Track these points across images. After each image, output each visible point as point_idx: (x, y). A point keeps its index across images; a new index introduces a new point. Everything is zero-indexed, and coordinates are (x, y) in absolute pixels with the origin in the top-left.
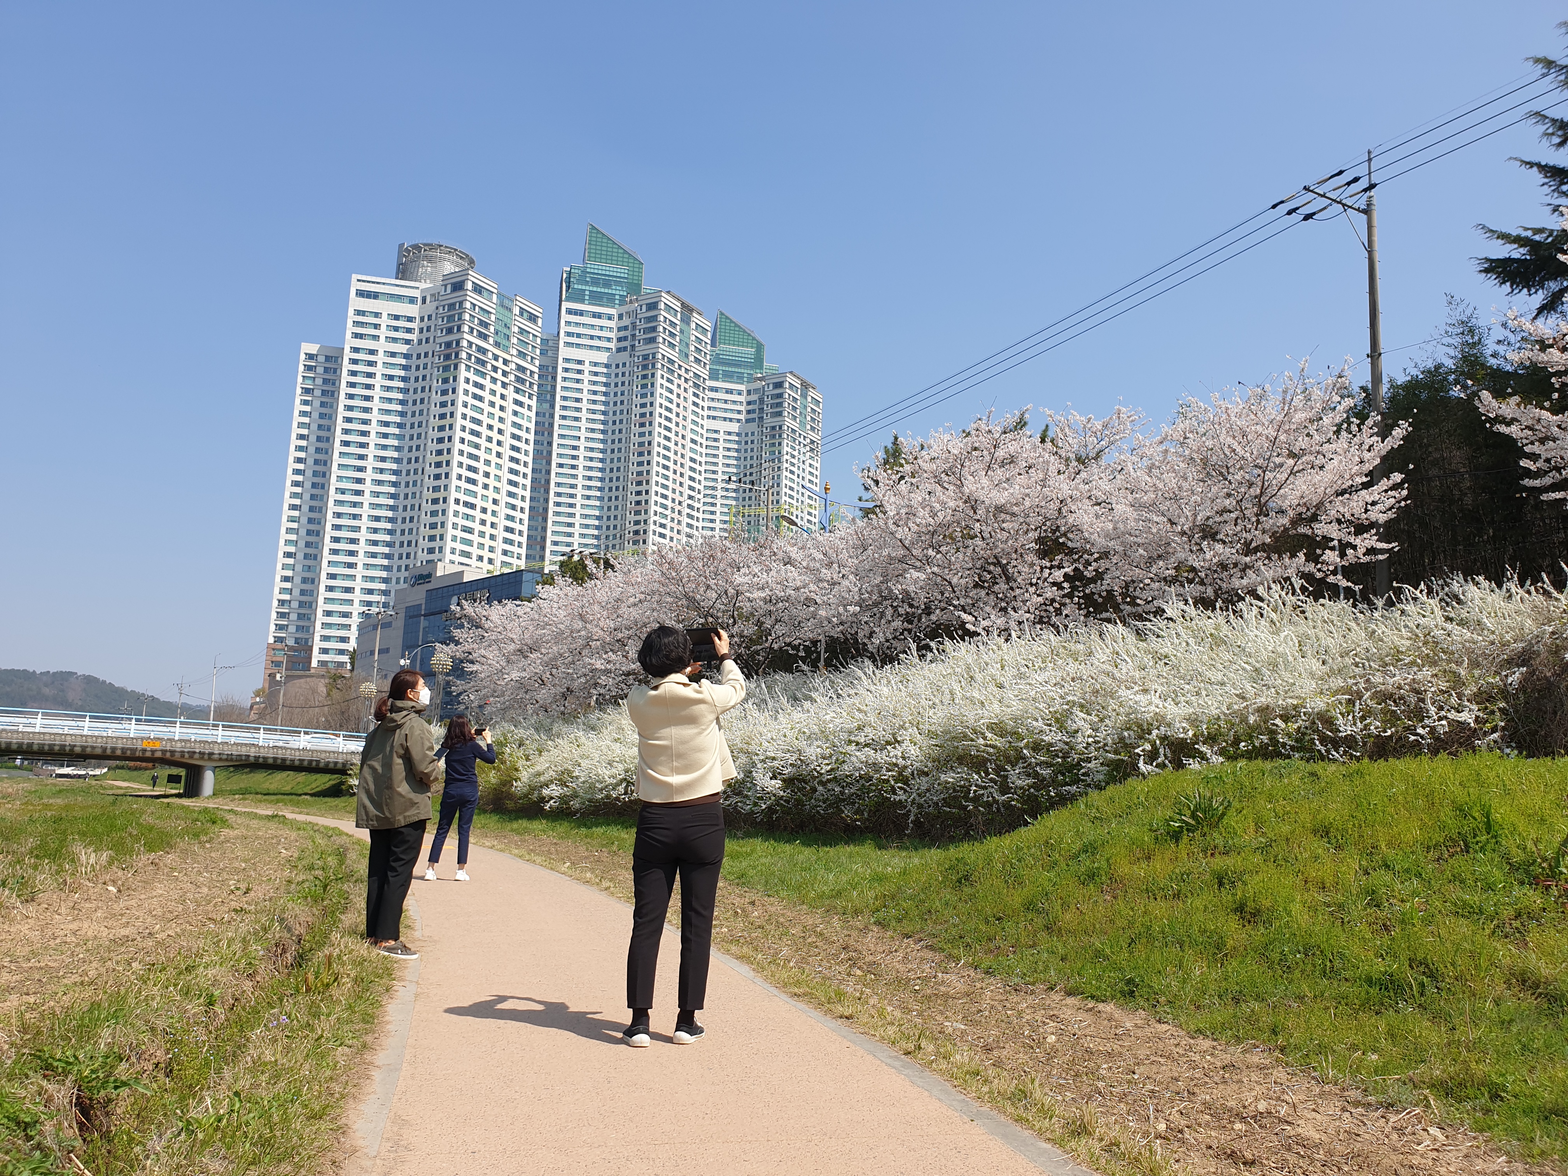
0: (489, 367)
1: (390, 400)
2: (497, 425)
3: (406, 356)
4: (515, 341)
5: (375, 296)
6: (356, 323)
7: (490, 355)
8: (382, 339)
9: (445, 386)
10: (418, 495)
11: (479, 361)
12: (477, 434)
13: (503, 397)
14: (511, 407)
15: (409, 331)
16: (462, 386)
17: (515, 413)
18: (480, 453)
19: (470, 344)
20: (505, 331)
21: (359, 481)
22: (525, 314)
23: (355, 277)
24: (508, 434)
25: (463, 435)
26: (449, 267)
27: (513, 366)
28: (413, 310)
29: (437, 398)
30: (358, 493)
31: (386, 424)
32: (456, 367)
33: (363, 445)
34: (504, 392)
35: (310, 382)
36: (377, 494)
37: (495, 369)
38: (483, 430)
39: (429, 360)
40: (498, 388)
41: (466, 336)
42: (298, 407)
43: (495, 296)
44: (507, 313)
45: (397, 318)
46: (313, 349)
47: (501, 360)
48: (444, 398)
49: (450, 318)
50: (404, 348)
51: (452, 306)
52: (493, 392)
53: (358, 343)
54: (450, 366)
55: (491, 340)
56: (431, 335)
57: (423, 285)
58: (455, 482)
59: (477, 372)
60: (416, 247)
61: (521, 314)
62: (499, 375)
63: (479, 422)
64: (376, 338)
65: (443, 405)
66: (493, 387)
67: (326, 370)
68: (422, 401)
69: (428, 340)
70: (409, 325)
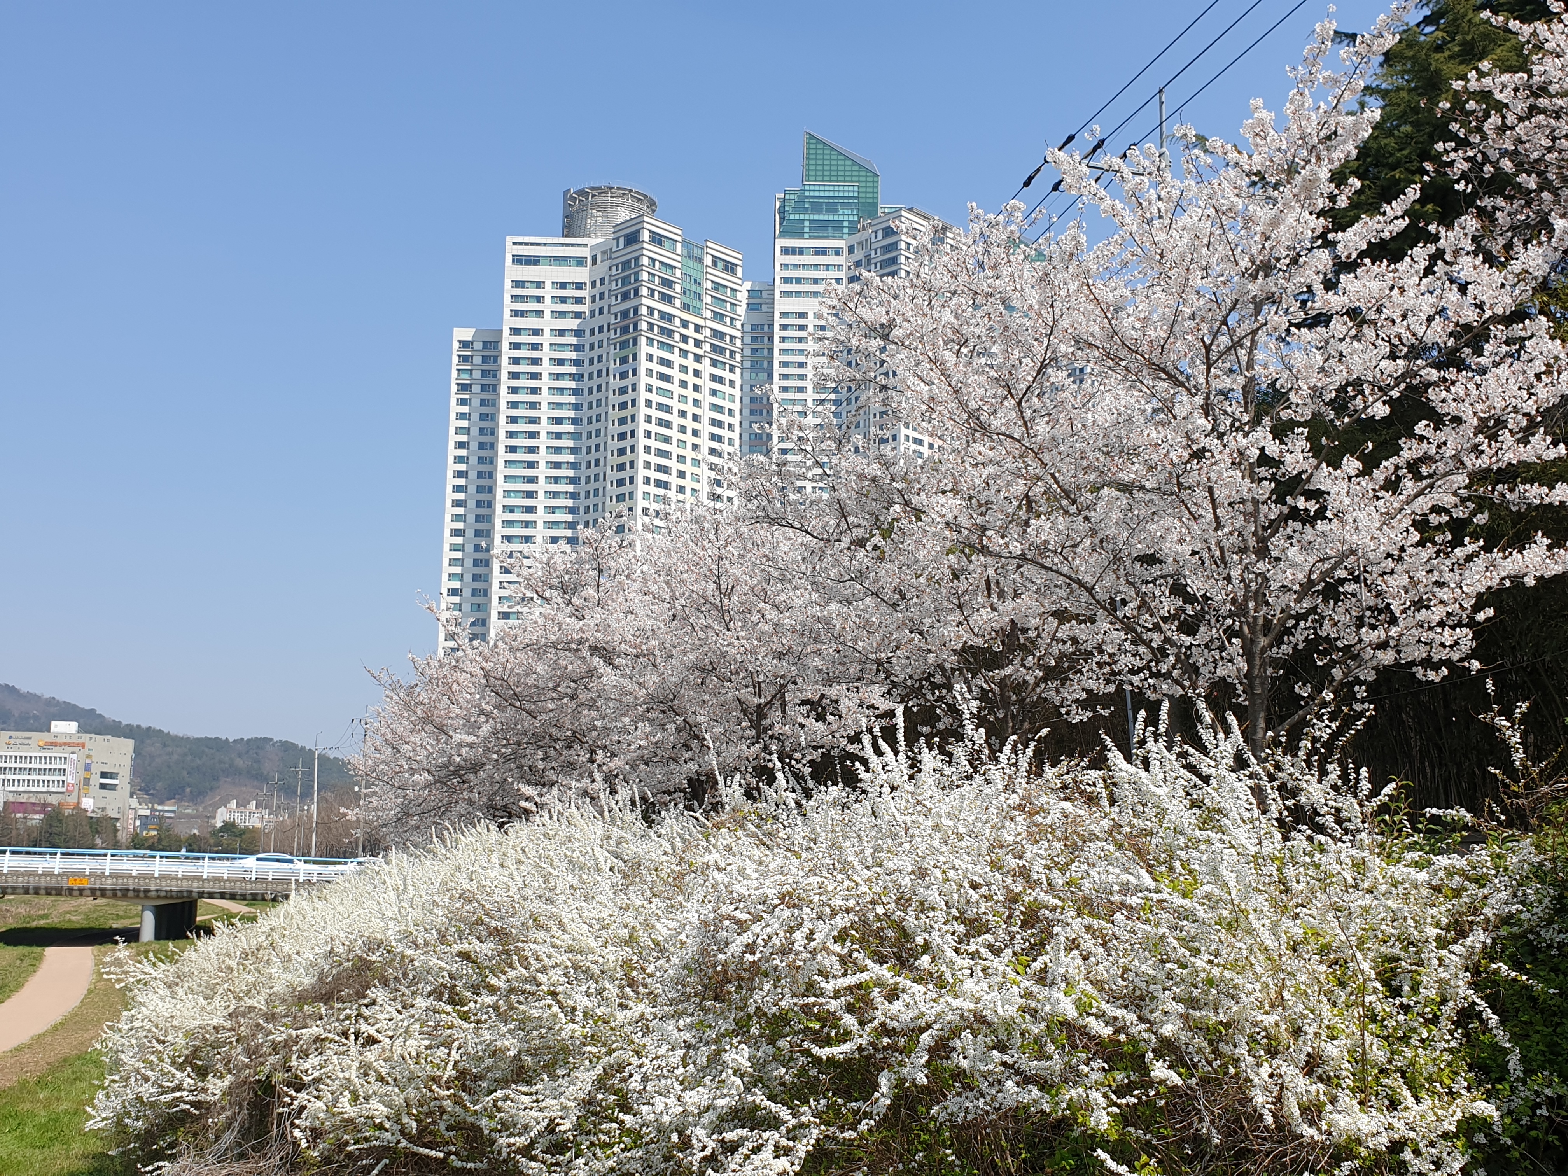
0: (677, 337)
1: (561, 391)
2: (690, 409)
3: (578, 333)
4: (708, 299)
5: (534, 261)
6: (515, 298)
7: (677, 322)
8: (547, 314)
9: (624, 367)
10: (600, 508)
12: (667, 424)
13: (697, 373)
14: (707, 384)
15: (579, 300)
16: (644, 365)
17: (714, 393)
18: (673, 448)
19: (651, 310)
20: (696, 288)
21: (531, 495)
22: (720, 264)
23: (510, 239)
24: (705, 420)
25: (649, 427)
26: (623, 214)
27: (708, 332)
28: (582, 274)
29: (616, 383)
30: (530, 510)
31: (559, 421)
32: (635, 341)
33: (532, 450)
34: (698, 366)
35: (466, 376)
36: (552, 510)
37: (685, 339)
38: (674, 419)
39: (604, 336)
40: (690, 363)
41: (645, 301)
42: (455, 408)
43: (679, 245)
44: (695, 265)
45: (563, 285)
46: (467, 334)
47: (691, 326)
48: (624, 383)
49: (626, 280)
50: (573, 324)
51: (626, 265)
52: (684, 369)
53: (519, 323)
54: (628, 341)
55: (678, 303)
56: (604, 303)
57: (592, 242)
58: (642, 488)
59: (662, 345)
60: (582, 193)
61: (715, 264)
62: (690, 346)
63: (667, 409)
64: (539, 313)
65: (623, 391)
66: (684, 362)
67: (485, 359)
68: (599, 388)
69: (601, 312)
70: (578, 293)
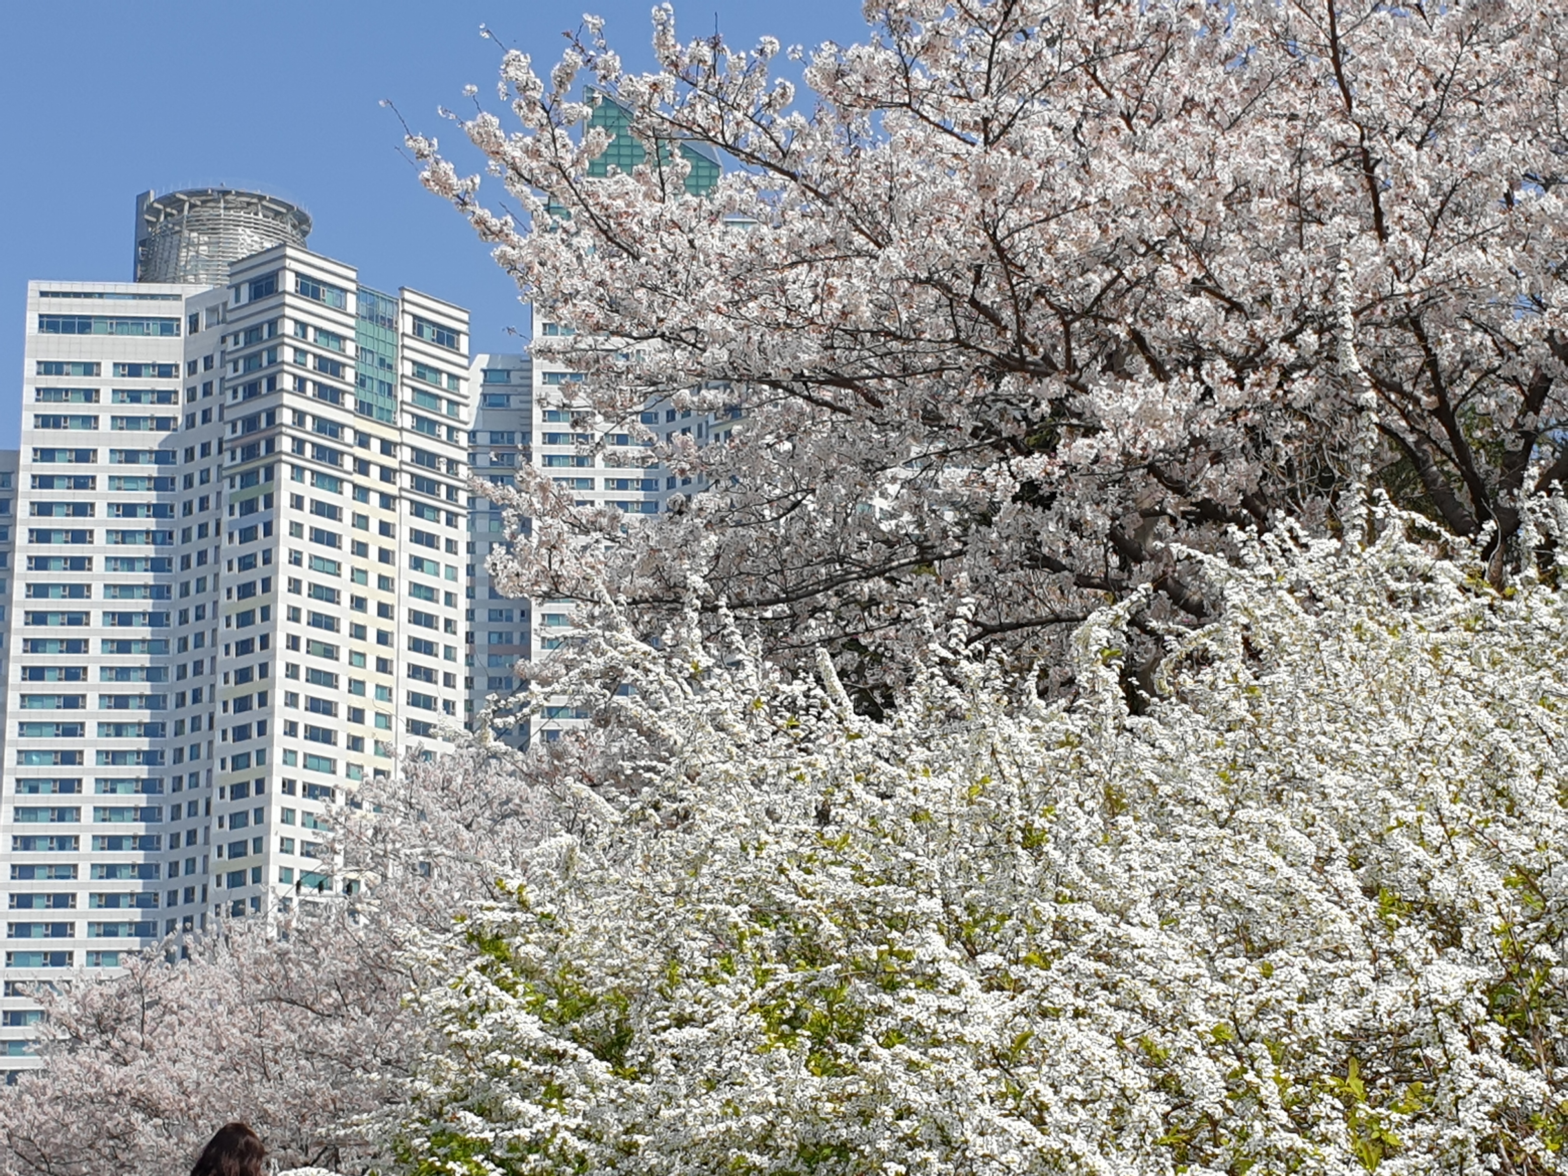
0: (348, 463)
1: (129, 563)
2: (373, 595)
3: (162, 457)
4: (406, 395)
5: (83, 325)
7: (349, 436)
8: (105, 422)
9: (249, 520)
10: (202, 781)
11: (321, 453)
12: (329, 623)
13: (385, 529)
14: (406, 550)
15: (164, 397)
16: (286, 515)
17: (417, 563)
18: (340, 667)
19: (299, 416)
20: (383, 375)
21: (70, 758)
22: (427, 331)
23: (34, 287)
24: (402, 615)
25: (294, 629)
26: (249, 242)
27: (406, 454)
28: (171, 350)
29: (232, 548)
30: (69, 786)
31: (125, 619)
32: (270, 473)
33: (74, 674)
34: (387, 516)
36: (109, 785)
37: (362, 466)
38: (343, 612)
39: (211, 462)
40: (373, 509)
41: (287, 399)
43: (351, 300)
44: (382, 332)
45: (135, 370)
47: (375, 444)
48: (248, 548)
49: (252, 362)
50: (152, 439)
51: (253, 334)
52: (361, 521)
53: (52, 438)
54: (256, 472)
55: (349, 402)
56: (213, 403)
57: (190, 290)
58: (280, 742)
59: (320, 479)
60: (171, 201)
61: (418, 331)
62: (373, 480)
63: (330, 595)
64: (89, 422)
65: (247, 563)
66: (361, 508)
68: (202, 557)
69: (206, 416)
70: (163, 384)
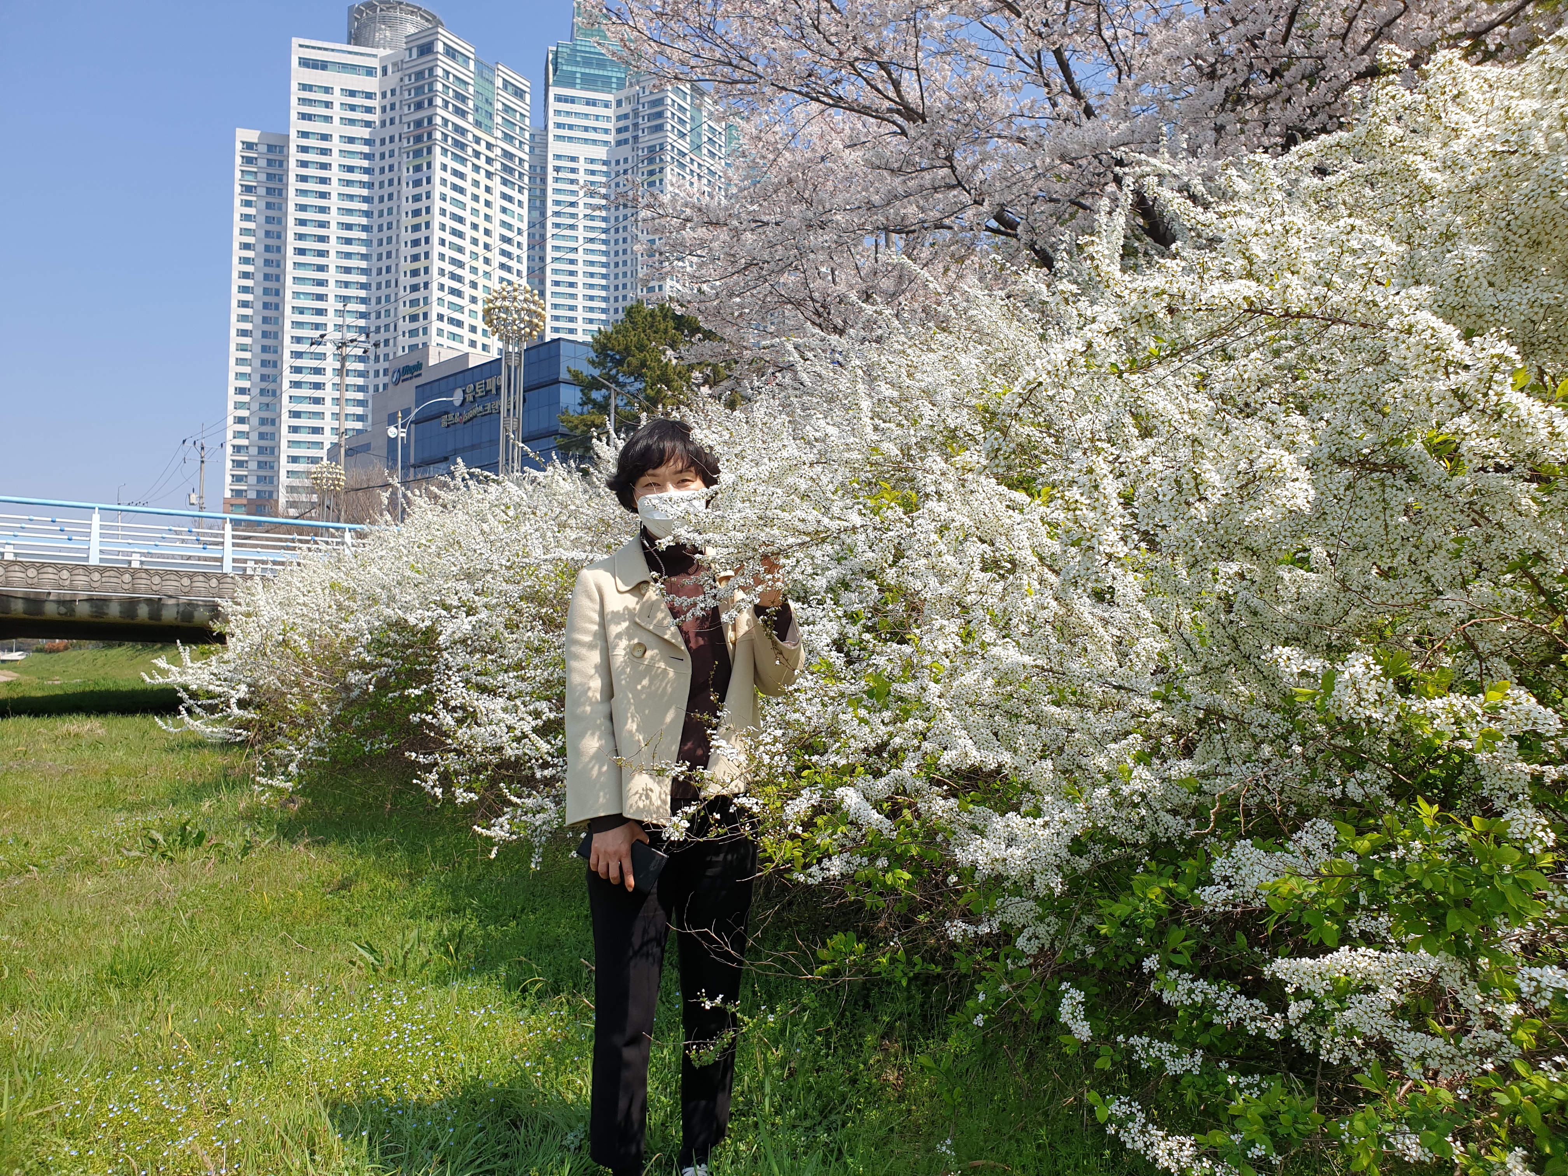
0: (470, 151)
1: (351, 197)
2: (483, 224)
3: (368, 142)
4: (498, 120)
5: (323, 66)
6: (303, 101)
7: (470, 136)
8: (336, 120)
9: (418, 176)
10: (393, 313)
11: (456, 143)
12: (460, 235)
13: (488, 189)
14: (498, 202)
15: (369, 110)
16: (438, 174)
17: (504, 210)
18: (465, 258)
19: (446, 121)
20: (487, 107)
21: (320, 297)
22: (510, 88)
23: (295, 42)
24: (496, 236)
25: (443, 235)
26: (408, 28)
27: (499, 152)
28: (372, 84)
29: (408, 191)
30: (320, 312)
31: (349, 226)
32: (429, 151)
33: (322, 253)
34: (489, 183)
35: (250, 178)
37: (477, 154)
38: (467, 230)
39: (396, 146)
40: (481, 177)
41: (439, 112)
42: (239, 210)
43: (472, 63)
44: (487, 85)
45: (352, 93)
46: (253, 136)
47: (483, 143)
48: (417, 191)
49: (419, 90)
50: (363, 132)
51: (420, 74)
52: (476, 184)
53: (307, 126)
54: (421, 150)
55: (470, 118)
56: (396, 114)
57: (382, 52)
58: (436, 294)
59: (456, 157)
61: (505, 87)
62: (482, 162)
63: (460, 220)
64: (328, 119)
65: (417, 198)
66: (476, 177)
67: (270, 162)
68: (390, 197)
69: (392, 122)
70: (368, 103)
